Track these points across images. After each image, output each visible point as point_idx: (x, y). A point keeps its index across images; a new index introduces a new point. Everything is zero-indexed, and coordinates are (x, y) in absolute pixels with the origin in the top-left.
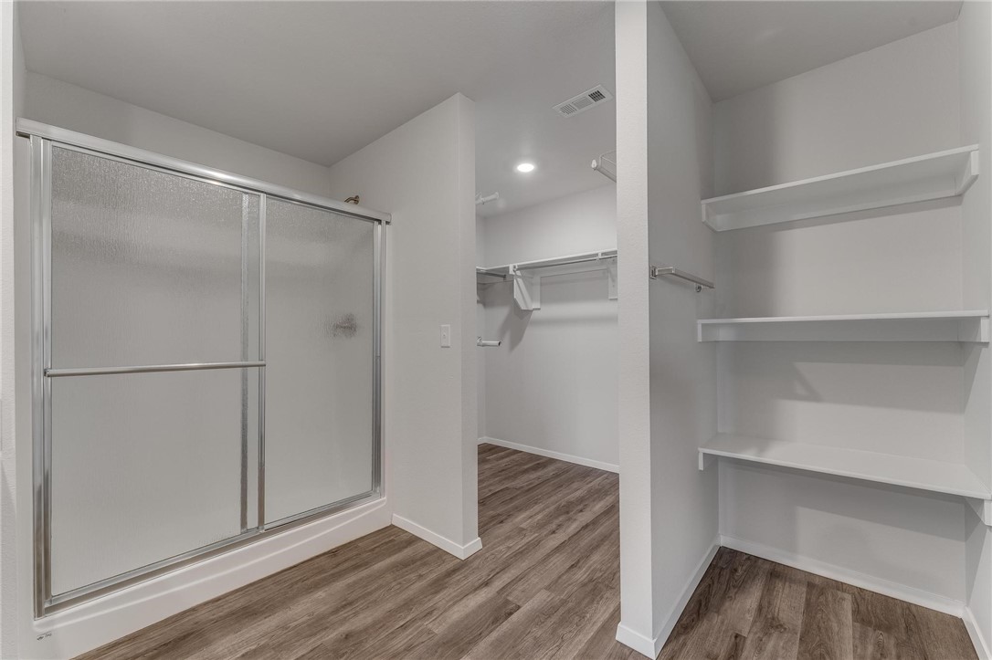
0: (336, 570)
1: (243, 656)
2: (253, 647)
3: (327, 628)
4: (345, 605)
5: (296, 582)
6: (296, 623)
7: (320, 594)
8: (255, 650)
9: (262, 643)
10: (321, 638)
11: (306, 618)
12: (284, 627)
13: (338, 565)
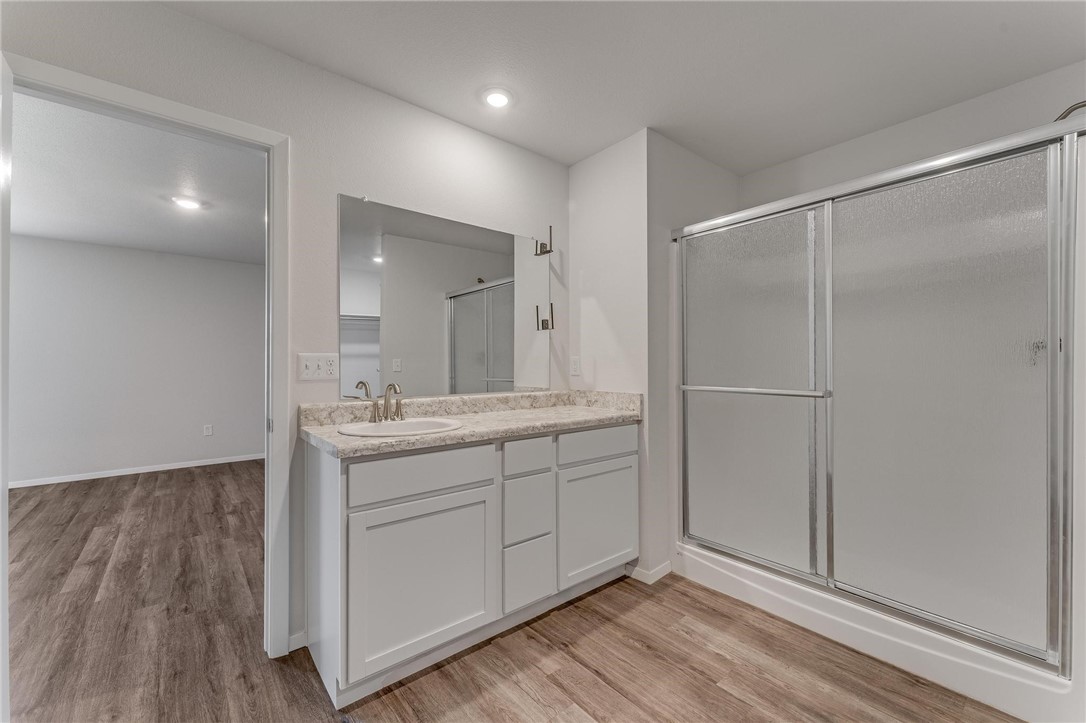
0: (882, 693)
1: (717, 654)
2: (728, 657)
3: (776, 706)
4: (821, 716)
5: (831, 661)
6: (770, 677)
7: (826, 688)
8: (726, 659)
9: (736, 661)
10: (759, 704)
11: (782, 685)
12: (760, 670)
13: (894, 692)
